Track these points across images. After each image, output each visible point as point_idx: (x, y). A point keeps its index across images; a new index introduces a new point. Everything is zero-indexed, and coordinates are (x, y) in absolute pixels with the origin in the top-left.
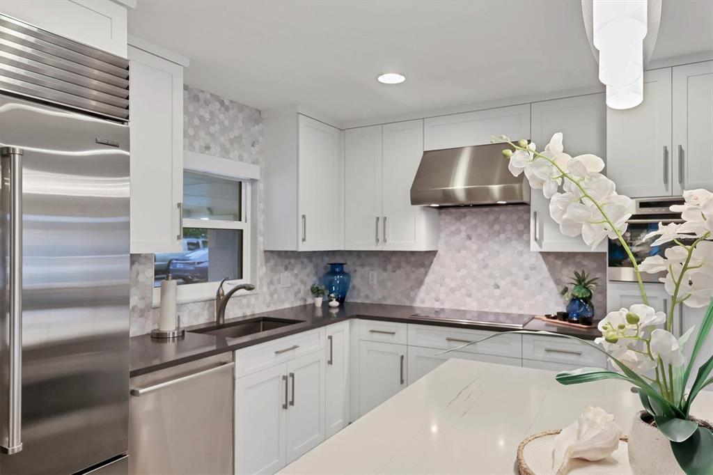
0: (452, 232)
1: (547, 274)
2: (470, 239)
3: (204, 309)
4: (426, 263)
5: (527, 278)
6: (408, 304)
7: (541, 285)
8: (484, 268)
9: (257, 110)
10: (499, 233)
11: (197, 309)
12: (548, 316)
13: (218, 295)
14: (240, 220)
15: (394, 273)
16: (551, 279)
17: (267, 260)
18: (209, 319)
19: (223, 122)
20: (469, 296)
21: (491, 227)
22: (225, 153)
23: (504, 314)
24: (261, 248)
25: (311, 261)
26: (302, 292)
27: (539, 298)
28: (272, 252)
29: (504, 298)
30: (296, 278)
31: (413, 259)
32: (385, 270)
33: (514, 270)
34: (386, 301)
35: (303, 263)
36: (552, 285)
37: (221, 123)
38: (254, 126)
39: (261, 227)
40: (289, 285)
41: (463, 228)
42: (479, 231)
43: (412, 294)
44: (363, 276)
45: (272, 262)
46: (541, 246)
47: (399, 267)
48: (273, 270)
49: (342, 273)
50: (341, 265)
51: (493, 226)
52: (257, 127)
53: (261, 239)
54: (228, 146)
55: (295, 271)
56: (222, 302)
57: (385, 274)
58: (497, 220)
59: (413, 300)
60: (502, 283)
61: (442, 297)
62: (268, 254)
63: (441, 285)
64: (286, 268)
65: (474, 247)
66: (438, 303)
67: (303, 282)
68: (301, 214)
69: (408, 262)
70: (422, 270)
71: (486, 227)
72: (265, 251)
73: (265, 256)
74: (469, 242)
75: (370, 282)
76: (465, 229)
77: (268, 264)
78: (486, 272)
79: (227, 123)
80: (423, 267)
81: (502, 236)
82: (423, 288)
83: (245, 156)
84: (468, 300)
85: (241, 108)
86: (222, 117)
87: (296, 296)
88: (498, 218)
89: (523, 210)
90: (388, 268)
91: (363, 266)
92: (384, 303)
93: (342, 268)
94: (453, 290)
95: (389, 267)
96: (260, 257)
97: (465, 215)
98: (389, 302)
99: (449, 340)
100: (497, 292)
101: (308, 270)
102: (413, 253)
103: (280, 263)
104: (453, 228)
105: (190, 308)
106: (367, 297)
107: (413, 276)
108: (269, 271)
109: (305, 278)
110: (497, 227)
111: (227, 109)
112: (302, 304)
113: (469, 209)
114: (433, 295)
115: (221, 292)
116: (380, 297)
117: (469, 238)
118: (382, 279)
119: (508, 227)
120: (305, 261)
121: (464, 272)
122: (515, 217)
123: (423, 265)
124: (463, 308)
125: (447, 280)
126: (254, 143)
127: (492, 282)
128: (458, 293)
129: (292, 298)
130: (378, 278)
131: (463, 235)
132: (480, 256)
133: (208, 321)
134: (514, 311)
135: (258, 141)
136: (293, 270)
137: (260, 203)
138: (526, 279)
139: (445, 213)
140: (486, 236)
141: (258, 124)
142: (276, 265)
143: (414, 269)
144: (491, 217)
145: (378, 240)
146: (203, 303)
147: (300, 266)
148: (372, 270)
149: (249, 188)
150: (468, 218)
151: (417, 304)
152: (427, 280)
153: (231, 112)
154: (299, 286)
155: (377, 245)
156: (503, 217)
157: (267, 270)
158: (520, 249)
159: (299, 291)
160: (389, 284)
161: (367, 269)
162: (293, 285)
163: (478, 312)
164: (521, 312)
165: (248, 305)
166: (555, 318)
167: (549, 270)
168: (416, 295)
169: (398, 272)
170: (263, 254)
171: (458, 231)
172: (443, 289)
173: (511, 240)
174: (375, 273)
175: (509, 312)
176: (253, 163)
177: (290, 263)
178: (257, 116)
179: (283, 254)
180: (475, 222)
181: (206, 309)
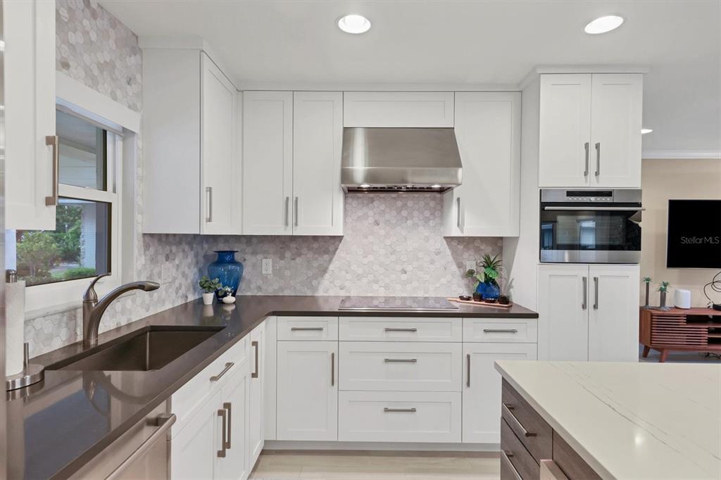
0: (358, 217)
1: (450, 258)
2: (378, 225)
3: (59, 325)
4: (331, 249)
5: (432, 262)
6: (309, 294)
7: (445, 269)
8: (391, 254)
9: (134, 34)
10: (407, 219)
11: (48, 326)
12: (462, 298)
13: (87, 300)
14: (105, 189)
15: (293, 261)
16: (454, 264)
17: (147, 247)
18: (69, 340)
19: (88, 33)
20: (376, 282)
21: (399, 212)
22: (93, 82)
23: (410, 297)
24: (140, 229)
25: (192, 249)
26: (183, 288)
27: (443, 280)
28: (152, 235)
29: (411, 283)
30: (177, 270)
31: (316, 245)
32: (282, 258)
33: (420, 255)
34: (283, 291)
35: (184, 251)
36: (454, 268)
37: (86, 33)
38: (131, 56)
39: (139, 201)
40: (170, 280)
41: (371, 213)
42: (387, 217)
43: (314, 283)
44: (254, 265)
45: (152, 250)
46: (462, 232)
47: (300, 255)
48: (153, 260)
49: (233, 262)
50: (232, 253)
51: (401, 212)
52: (133, 58)
53: (138, 218)
54: (96, 72)
55: (177, 262)
56: (94, 311)
57: (283, 262)
58: (405, 205)
59: (315, 289)
60: (409, 268)
61: (347, 284)
62: (148, 239)
63: (347, 273)
64: (167, 258)
65: (383, 232)
66: (344, 291)
67: (184, 275)
68: (206, 185)
69: (310, 249)
70: (326, 257)
71: (394, 213)
72: (144, 235)
73: (144, 242)
74: (377, 227)
75: (264, 272)
76: (372, 215)
77: (147, 253)
78: (393, 258)
79: (93, 37)
80: (327, 254)
81: (409, 222)
82: (327, 276)
83: (119, 93)
84: (375, 287)
85: (114, 23)
86: (86, 22)
87: (177, 293)
88: (406, 204)
89: (430, 197)
90: (286, 256)
91: (254, 253)
92: (281, 294)
93: (233, 256)
94: (359, 277)
95: (288, 255)
96: (137, 243)
97: (372, 200)
98: (287, 293)
99: (387, 330)
100: (404, 277)
101: (189, 260)
102: (315, 238)
103: (161, 251)
104: (360, 213)
105: (38, 327)
106: (259, 288)
107: (315, 264)
108: (149, 262)
109: (187, 270)
110: (404, 213)
111: (94, 15)
112: (184, 302)
113: (377, 194)
114: (338, 283)
115: (92, 296)
116: (276, 288)
117: (377, 223)
118: (278, 268)
119: (416, 213)
120: (187, 248)
121: (371, 258)
122: (422, 204)
123: (326, 252)
124: (370, 295)
125: (354, 267)
126: (130, 79)
127: (399, 268)
128: (365, 280)
129: (174, 295)
130: (273, 267)
131: (371, 220)
132: (388, 242)
133: (67, 344)
134: (421, 294)
135: (135, 78)
136: (174, 260)
137: (138, 166)
138: (431, 264)
139: (351, 197)
140: (394, 222)
141: (135, 55)
142: (156, 253)
143: (316, 256)
144: (399, 203)
145: (287, 224)
146: (58, 317)
147: (181, 254)
148: (266, 258)
149: (120, 144)
150: (376, 203)
151: (320, 293)
152: (331, 267)
153: (99, 22)
154: (180, 280)
155: (285, 230)
156: (410, 203)
157: (146, 260)
158: (426, 234)
159: (180, 287)
160: (287, 273)
161: (259, 257)
162: (174, 279)
163: (385, 297)
164: (426, 295)
165: (123, 311)
166: (468, 299)
167: (452, 254)
168: (319, 283)
169: (299, 260)
170: (142, 239)
171: (366, 216)
172: (349, 276)
173: (418, 226)
174: (270, 261)
175: (415, 295)
176: (130, 107)
177: (171, 251)
178: (132, 43)
179: (164, 239)
180: (383, 207)
181: (64, 325)
